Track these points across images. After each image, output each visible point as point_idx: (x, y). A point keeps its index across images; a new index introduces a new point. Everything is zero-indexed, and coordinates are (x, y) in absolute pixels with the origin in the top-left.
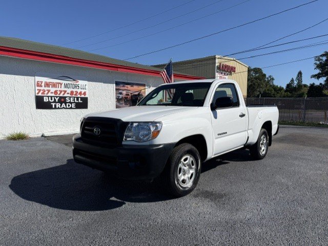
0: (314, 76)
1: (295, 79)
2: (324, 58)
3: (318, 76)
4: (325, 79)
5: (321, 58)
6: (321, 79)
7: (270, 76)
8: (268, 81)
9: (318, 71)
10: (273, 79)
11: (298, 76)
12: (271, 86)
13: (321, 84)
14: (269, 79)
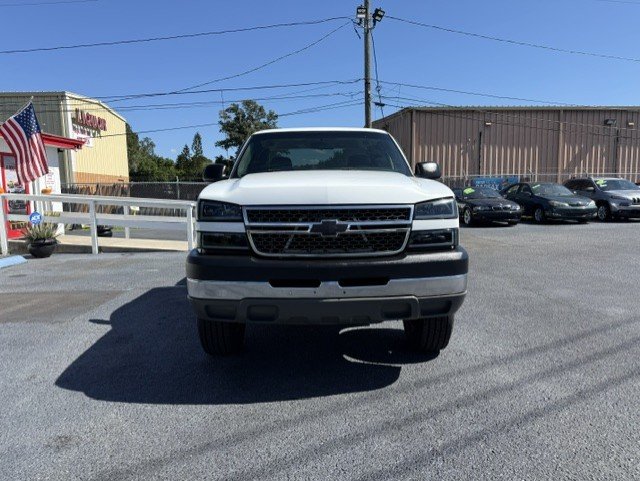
0: (220, 144)
1: (190, 147)
2: (233, 116)
3: (226, 144)
4: (235, 149)
5: (229, 114)
6: (230, 149)
7: (146, 139)
8: (145, 149)
9: (224, 136)
10: (152, 145)
11: (195, 142)
12: (150, 157)
13: (231, 157)
14: (146, 144)
